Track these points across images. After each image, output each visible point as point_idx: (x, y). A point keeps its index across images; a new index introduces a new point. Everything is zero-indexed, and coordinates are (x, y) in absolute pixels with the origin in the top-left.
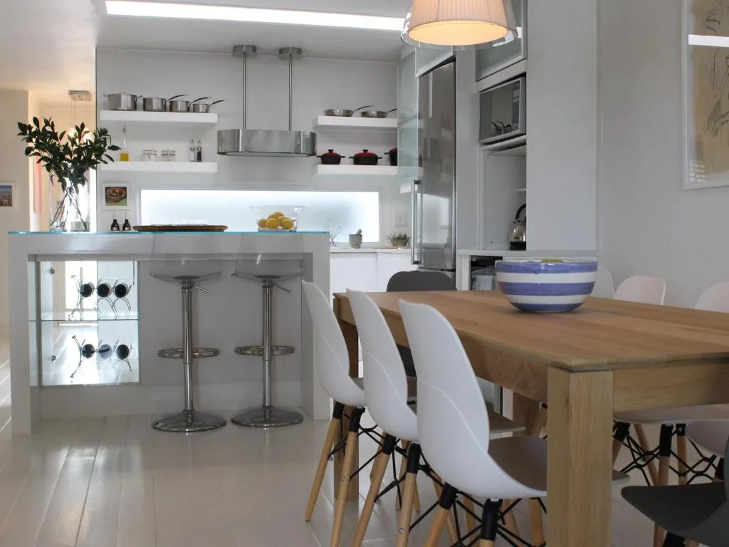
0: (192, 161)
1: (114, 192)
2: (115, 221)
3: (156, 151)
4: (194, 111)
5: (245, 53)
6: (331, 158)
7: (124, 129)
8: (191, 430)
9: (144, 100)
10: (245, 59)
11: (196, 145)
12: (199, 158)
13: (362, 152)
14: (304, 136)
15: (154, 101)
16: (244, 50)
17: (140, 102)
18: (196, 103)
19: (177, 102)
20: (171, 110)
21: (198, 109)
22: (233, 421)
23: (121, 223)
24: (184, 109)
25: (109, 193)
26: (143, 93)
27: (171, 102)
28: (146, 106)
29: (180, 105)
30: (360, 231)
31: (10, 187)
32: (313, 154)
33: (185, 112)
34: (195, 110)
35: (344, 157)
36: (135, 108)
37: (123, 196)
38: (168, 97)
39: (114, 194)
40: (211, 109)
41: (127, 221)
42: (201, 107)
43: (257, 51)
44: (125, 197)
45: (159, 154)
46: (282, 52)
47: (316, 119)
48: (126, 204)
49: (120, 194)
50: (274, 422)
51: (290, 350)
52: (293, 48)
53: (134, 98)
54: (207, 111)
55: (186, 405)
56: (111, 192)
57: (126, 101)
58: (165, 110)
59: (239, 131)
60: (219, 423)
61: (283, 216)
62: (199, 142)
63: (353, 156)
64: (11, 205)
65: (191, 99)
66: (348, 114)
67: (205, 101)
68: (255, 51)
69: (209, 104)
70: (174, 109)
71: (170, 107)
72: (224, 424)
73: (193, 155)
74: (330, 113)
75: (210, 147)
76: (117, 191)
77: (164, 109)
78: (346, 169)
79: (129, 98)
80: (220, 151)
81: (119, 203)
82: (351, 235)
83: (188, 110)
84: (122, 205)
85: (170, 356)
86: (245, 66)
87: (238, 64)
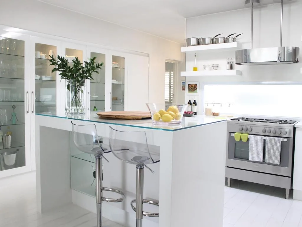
0: (227, 70)
1: (192, 86)
2: (190, 100)
3: (209, 65)
4: (227, 42)
9: (202, 39)
11: (230, 61)
12: (231, 68)
14: (287, 50)
17: (200, 41)
19: (218, 38)
21: (229, 41)
23: (192, 102)
25: (190, 87)
26: (201, 36)
29: (220, 40)
33: (223, 43)
36: (198, 44)
37: (196, 88)
38: (213, 36)
39: (192, 87)
41: (195, 101)
44: (197, 88)
45: (211, 66)
48: (197, 92)
49: (195, 87)
53: (198, 39)
54: (233, 41)
56: (191, 86)
57: (194, 41)
62: (232, 59)
65: (225, 36)
67: (232, 36)
70: (217, 42)
71: (215, 41)
73: (228, 66)
76: (193, 86)
77: (212, 43)
79: (195, 39)
81: (194, 92)
83: (225, 42)
84: (195, 93)
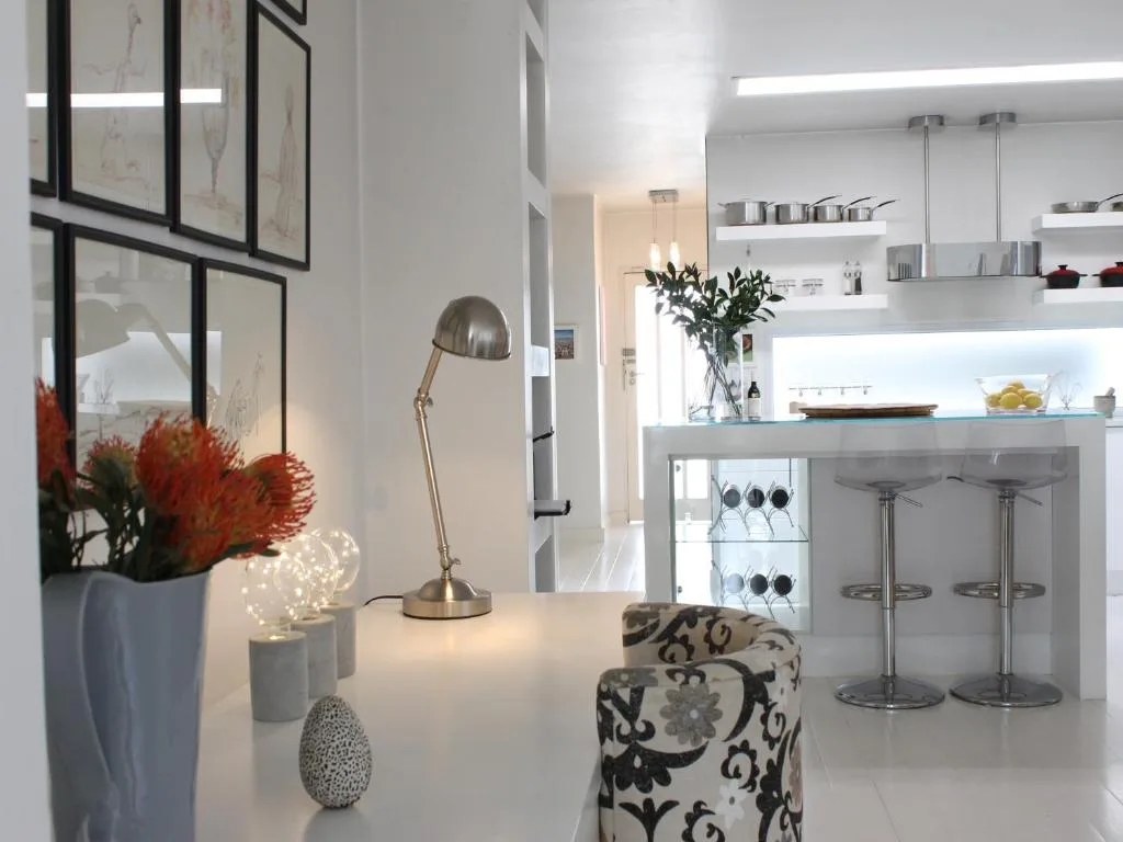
0: (848, 295)
3: (794, 281)
4: (850, 220)
5: (926, 127)
6: (1065, 279)
7: (748, 252)
8: (896, 706)
9: (778, 207)
10: (926, 136)
11: (853, 269)
12: (858, 288)
13: (1115, 266)
14: (1022, 248)
15: (792, 207)
16: (926, 123)
17: (771, 210)
18: (852, 207)
19: (824, 207)
20: (816, 219)
21: (856, 215)
22: (953, 694)
24: (836, 217)
26: (775, 198)
27: (816, 208)
28: (781, 215)
29: (830, 212)
30: (1112, 390)
31: (572, 331)
32: (1038, 273)
33: (837, 222)
34: (852, 216)
35: (1085, 275)
36: (764, 220)
37: (748, 347)
38: (811, 201)
40: (876, 214)
41: (755, 384)
42: (860, 212)
43: (945, 123)
44: (750, 348)
45: (799, 284)
46: (985, 120)
47: (1039, 219)
48: (752, 360)
50: (1018, 699)
51: (1038, 590)
52: (1001, 114)
53: (763, 205)
54: (869, 219)
55: (885, 669)
57: (751, 212)
58: (808, 221)
59: (921, 246)
60: (935, 698)
61: (1023, 387)
62: (858, 264)
63: (1098, 273)
64: (572, 357)
65: (845, 202)
66: (1091, 207)
67: (866, 203)
68: (942, 124)
69: (872, 207)
70: (819, 217)
71: (816, 215)
72: (942, 699)
73: (849, 285)
74: (1061, 208)
75: (875, 270)
77: (806, 219)
78: (1088, 293)
79: (757, 206)
80: (892, 278)
82: (1097, 397)
83: (841, 219)
85: (857, 596)
86: (926, 147)
87: (917, 143)
